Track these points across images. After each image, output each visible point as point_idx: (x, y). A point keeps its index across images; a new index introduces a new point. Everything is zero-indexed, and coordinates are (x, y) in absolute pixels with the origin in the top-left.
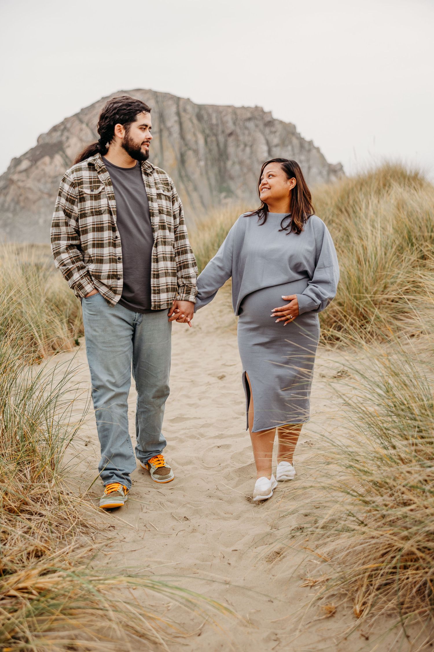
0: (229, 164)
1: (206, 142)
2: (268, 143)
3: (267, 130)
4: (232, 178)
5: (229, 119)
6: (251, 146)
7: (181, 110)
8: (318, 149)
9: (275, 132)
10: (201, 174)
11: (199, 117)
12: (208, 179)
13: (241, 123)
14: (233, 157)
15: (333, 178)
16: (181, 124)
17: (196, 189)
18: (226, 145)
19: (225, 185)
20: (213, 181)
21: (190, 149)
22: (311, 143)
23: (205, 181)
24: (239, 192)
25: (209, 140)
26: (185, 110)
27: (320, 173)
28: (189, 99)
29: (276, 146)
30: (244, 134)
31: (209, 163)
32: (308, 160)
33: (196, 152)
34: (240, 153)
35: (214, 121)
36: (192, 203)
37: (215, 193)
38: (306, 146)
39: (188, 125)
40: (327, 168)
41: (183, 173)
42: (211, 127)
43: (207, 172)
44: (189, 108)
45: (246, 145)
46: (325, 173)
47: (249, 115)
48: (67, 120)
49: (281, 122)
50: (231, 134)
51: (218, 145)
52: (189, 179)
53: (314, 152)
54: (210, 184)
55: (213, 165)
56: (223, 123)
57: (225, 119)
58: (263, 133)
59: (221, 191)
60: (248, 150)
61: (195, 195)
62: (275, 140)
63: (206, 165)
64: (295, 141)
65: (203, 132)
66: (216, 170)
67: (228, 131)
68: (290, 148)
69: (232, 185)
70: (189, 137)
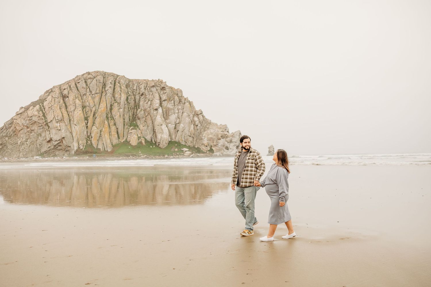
0: (139, 110)
1: (127, 98)
2: (160, 98)
3: (161, 92)
4: (139, 119)
5: (142, 87)
6: (152, 101)
7: (117, 81)
8: (190, 103)
9: (166, 93)
10: (120, 117)
11: (127, 86)
12: (124, 119)
13: (149, 89)
14: (141, 107)
15: (196, 119)
16: (114, 89)
17: (115, 124)
18: (139, 101)
19: (135, 123)
20: (127, 120)
21: (116, 102)
22: (187, 99)
23: (122, 120)
24: (141, 127)
25: (129, 98)
27: (189, 116)
28: (124, 76)
29: (164, 101)
30: (149, 94)
31: (126, 110)
32: (183, 108)
33: (119, 104)
34: (146, 105)
35: (135, 88)
36: (110, 132)
38: (183, 100)
39: (118, 89)
40: (193, 113)
41: (109, 115)
42: (133, 91)
43: (124, 115)
44: (122, 81)
45: (149, 100)
47: (153, 84)
49: (171, 88)
50: (142, 95)
51: (135, 100)
52: (112, 118)
53: (187, 104)
54: (124, 122)
55: (128, 111)
57: (140, 87)
58: (159, 94)
59: (130, 126)
60: (149, 102)
61: (113, 128)
62: (165, 98)
63: (124, 111)
64: (176, 98)
65: (127, 93)
66: (130, 114)
67: (141, 93)
68: (173, 102)
69: (138, 122)
70: (117, 96)
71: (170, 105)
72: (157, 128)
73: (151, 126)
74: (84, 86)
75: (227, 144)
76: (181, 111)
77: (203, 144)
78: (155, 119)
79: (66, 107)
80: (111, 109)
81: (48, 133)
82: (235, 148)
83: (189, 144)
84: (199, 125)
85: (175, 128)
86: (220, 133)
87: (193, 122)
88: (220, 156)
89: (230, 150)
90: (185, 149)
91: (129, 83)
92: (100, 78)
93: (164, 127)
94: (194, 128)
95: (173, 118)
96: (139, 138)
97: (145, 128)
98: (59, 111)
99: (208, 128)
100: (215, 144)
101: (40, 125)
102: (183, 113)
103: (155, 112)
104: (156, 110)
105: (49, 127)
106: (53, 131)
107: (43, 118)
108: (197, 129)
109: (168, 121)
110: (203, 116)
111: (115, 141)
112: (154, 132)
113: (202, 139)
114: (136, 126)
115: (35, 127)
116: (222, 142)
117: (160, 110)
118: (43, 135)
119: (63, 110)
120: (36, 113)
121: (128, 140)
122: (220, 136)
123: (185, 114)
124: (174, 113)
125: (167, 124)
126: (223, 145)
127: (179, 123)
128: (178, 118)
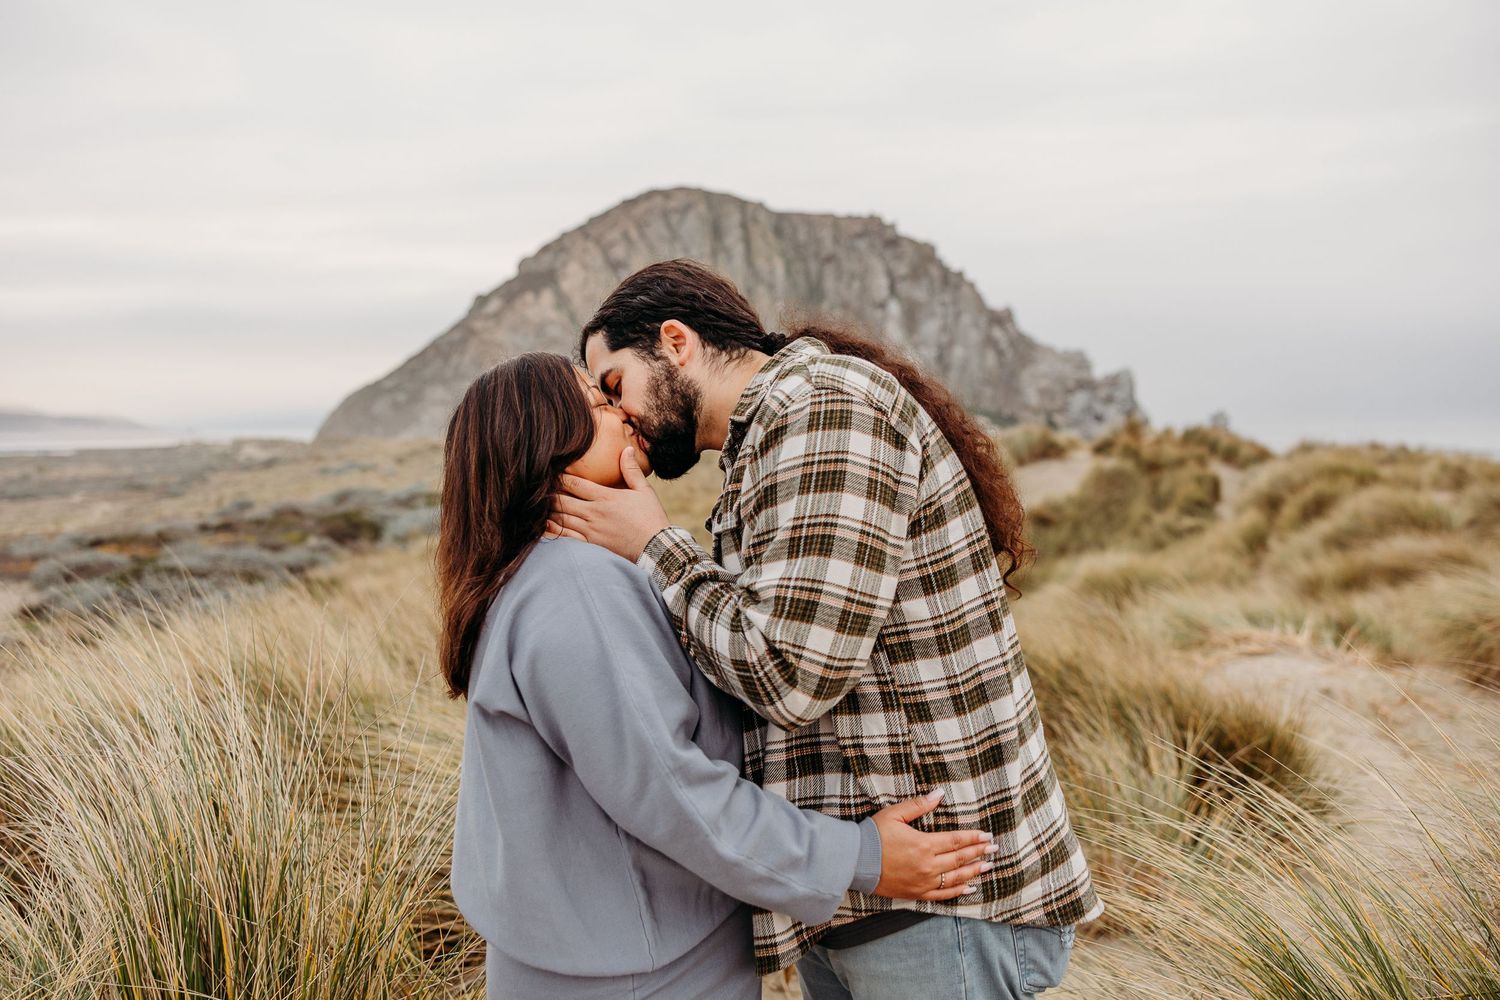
0: (825, 306)
1: (788, 272)
2: (891, 276)
3: (889, 253)
5: (826, 235)
6: (862, 279)
7: (748, 220)
8: (972, 286)
9: (901, 257)
11: (778, 232)
13: (846, 242)
14: (831, 297)
15: (997, 333)
16: (747, 241)
18: (821, 276)
22: (960, 275)
25: (793, 268)
26: (755, 220)
27: (976, 325)
28: (761, 204)
29: (904, 278)
30: (850, 260)
32: (955, 302)
33: (771, 287)
34: (844, 290)
35: (802, 238)
38: (953, 280)
39: (759, 244)
40: (986, 316)
42: (798, 248)
44: (762, 217)
45: (853, 276)
46: (983, 321)
47: (857, 228)
48: (564, 236)
49: (912, 242)
50: (828, 259)
51: (807, 274)
53: (965, 290)
56: (818, 242)
57: (820, 235)
58: (882, 257)
60: (856, 285)
62: (902, 269)
64: (934, 272)
65: (783, 254)
67: (825, 255)
70: (761, 263)
71: (919, 293)
74: (664, 231)
75: (1099, 408)
76: (951, 312)
77: (1026, 407)
83: (987, 405)
84: (1009, 355)
86: (1071, 373)
87: (990, 342)
91: (783, 224)
92: (702, 208)
94: (998, 362)
95: (930, 328)
99: (1033, 360)
100: (1058, 403)
102: (958, 315)
103: (878, 314)
104: (882, 306)
108: (1005, 365)
109: (916, 338)
110: (1017, 327)
113: (1018, 391)
116: (1079, 400)
117: (894, 307)
122: (1071, 384)
123: (966, 319)
124: (932, 315)
125: (916, 346)
126: (1088, 410)
127: (951, 343)
128: (944, 329)
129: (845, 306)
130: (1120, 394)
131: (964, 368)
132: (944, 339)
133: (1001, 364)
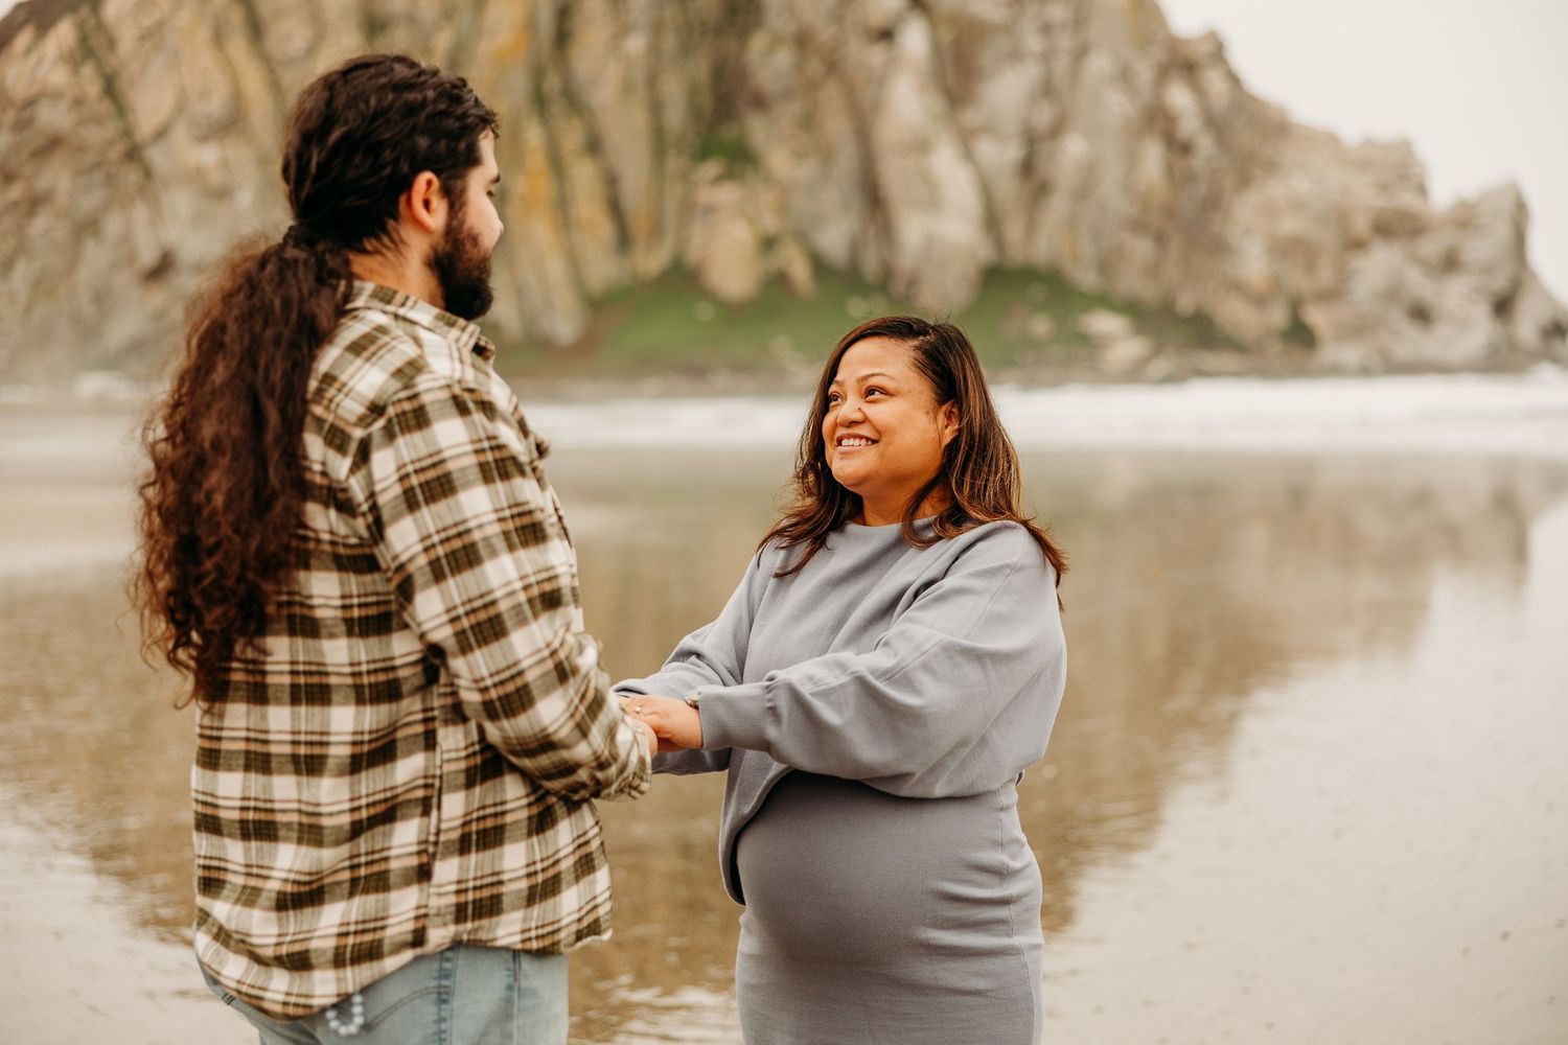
0: (758, 43)
4: (760, 102)
10: (627, 88)
12: (656, 107)
17: (594, 146)
19: (728, 133)
20: (676, 115)
24: (779, 160)
27: (1125, 76)
31: (670, 41)
36: (562, 206)
37: (674, 163)
40: (1158, 54)
41: (553, 83)
43: (653, 80)
46: (1145, 72)
52: (574, 101)
55: (686, 50)
59: (703, 154)
61: (584, 176)
63: (654, 49)
66: (700, 68)
69: (758, 130)
72: (895, 175)
73: (846, 162)
75: (1419, 284)
76: (1065, 42)
77: (1237, 287)
78: (878, 106)
79: (256, 30)
80: (563, 37)
81: (141, 213)
82: (1481, 313)
83: (1132, 283)
84: (1205, 145)
85: (1027, 167)
86: (1365, 198)
87: (1157, 120)
88: (1365, 372)
89: (1442, 329)
90: (1104, 323)
93: (946, 163)
94: (1170, 171)
95: (1008, 89)
96: (768, 244)
97: (807, 170)
98: (206, 58)
99: (1272, 167)
100: (1325, 276)
101: (90, 158)
102: (1081, 54)
103: (876, 55)
104: (886, 35)
105: (148, 173)
106: (180, 202)
107: (105, 107)
108: (1191, 177)
109: (971, 117)
110: (1234, 80)
111: (603, 269)
112: (873, 199)
113: (1220, 248)
114: (740, 160)
115: (57, 177)
116: (1378, 265)
117: (915, 39)
118: (113, 225)
119: (238, 47)
120: (59, 77)
121: (693, 256)
122: (1361, 224)
123: (1099, 64)
124: (1016, 56)
125: (966, 140)
126: (1392, 294)
127: (1057, 130)
128: (1047, 89)
129: (803, 41)
130: (1481, 249)
131: (1083, 191)
132: (1044, 116)
133: (1179, 177)
